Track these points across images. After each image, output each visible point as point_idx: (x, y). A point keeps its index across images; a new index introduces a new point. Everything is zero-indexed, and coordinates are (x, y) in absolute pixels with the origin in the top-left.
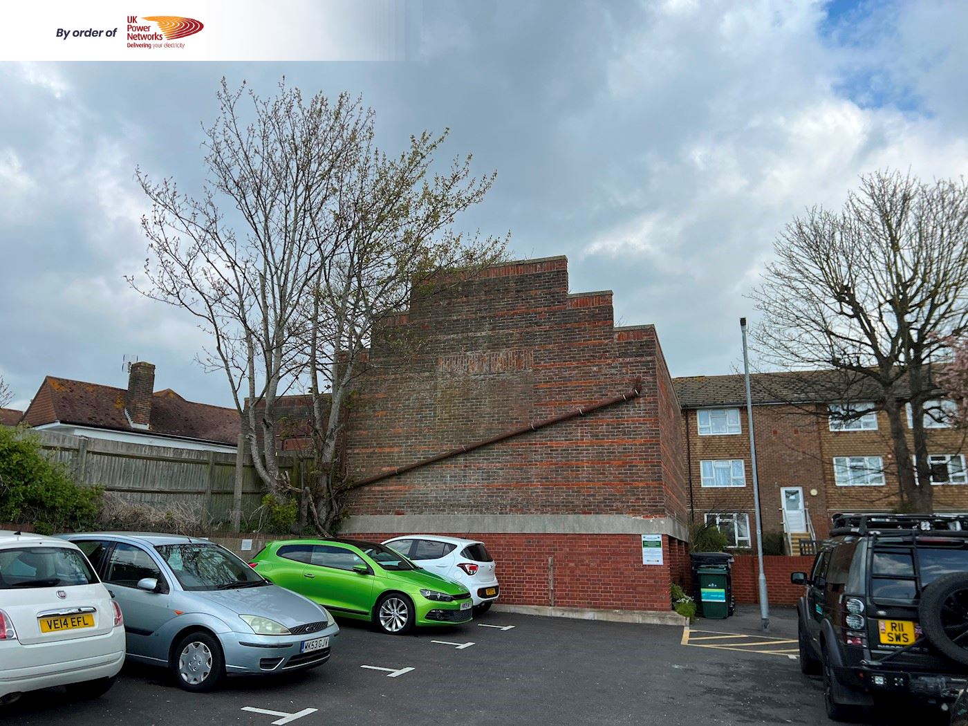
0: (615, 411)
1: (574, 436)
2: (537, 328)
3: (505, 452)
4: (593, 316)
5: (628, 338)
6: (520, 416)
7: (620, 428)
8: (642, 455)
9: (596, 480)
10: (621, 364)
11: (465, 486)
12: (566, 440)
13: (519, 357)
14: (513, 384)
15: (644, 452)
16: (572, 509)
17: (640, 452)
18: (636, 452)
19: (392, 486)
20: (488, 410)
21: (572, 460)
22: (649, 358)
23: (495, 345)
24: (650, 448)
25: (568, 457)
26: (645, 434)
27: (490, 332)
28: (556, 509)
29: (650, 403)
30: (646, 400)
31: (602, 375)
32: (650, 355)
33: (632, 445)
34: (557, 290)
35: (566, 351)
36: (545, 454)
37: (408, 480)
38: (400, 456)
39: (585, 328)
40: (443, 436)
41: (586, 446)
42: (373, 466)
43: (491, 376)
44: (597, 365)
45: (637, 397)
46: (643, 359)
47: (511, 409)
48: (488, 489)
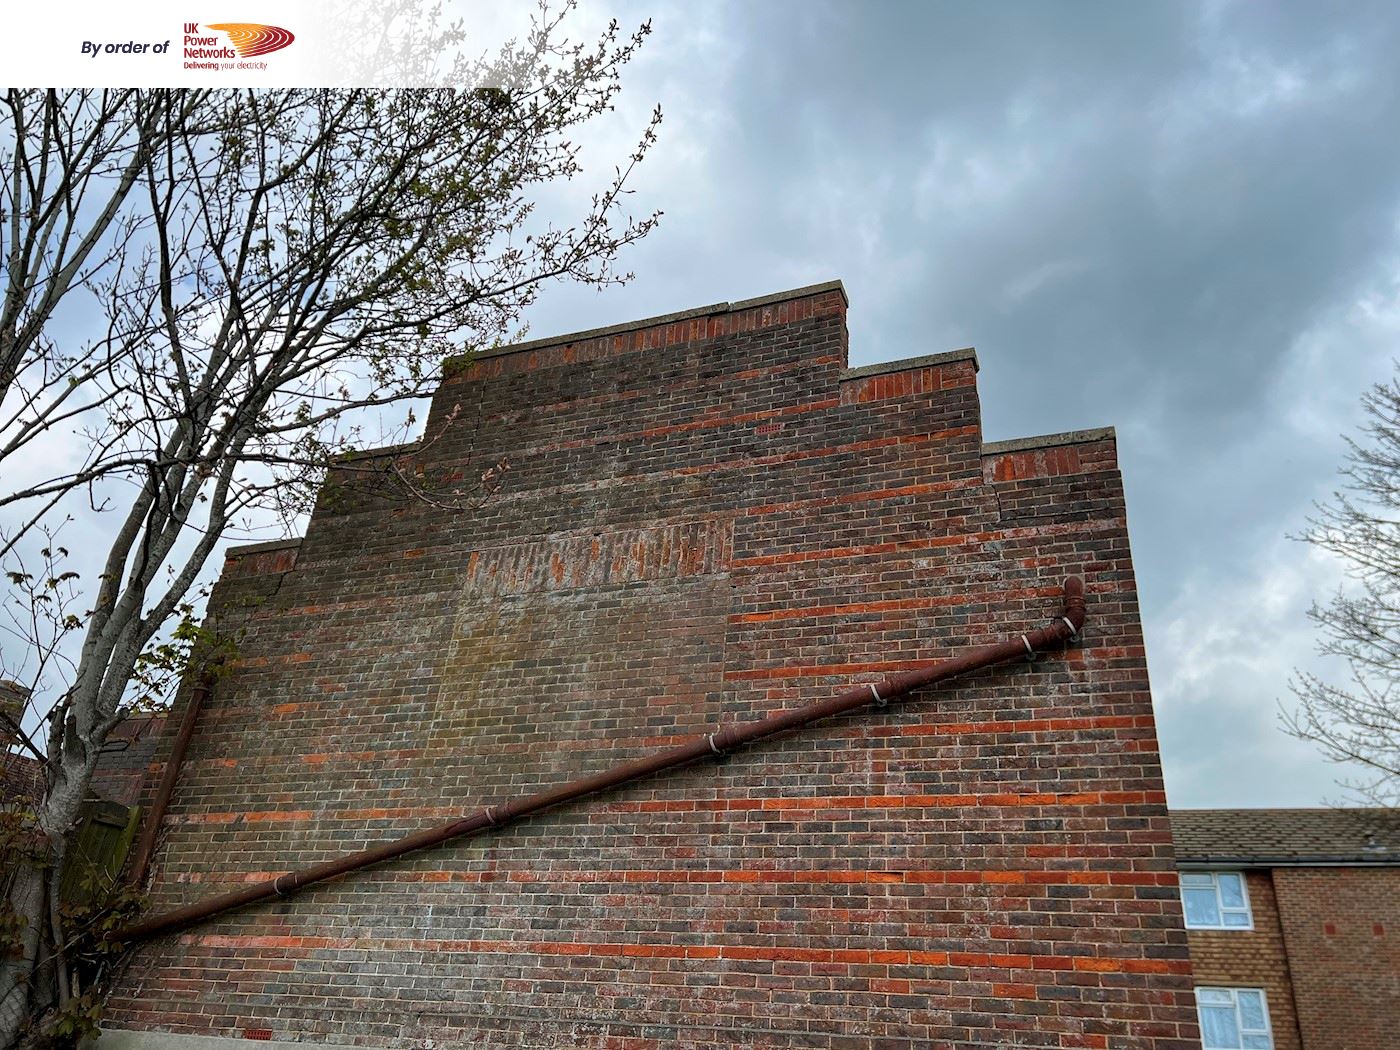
0: (993, 694)
1: (851, 779)
2: (750, 462)
3: (618, 830)
4: (916, 420)
5: (1031, 468)
6: (680, 710)
7: (1012, 751)
8: (1102, 852)
9: (927, 940)
10: (1010, 544)
11: (475, 947)
12: (822, 792)
13: (694, 539)
14: (667, 616)
15: (1109, 838)
17: (1094, 838)
18: (1075, 839)
19: (257, 937)
20: (585, 695)
21: (839, 864)
22: (1105, 525)
23: (628, 511)
24: (1128, 824)
25: (826, 852)
26: (1108, 772)
27: (620, 481)
29: (1117, 664)
30: (1104, 654)
31: (949, 581)
32: (1108, 514)
33: (1060, 813)
34: (813, 362)
35: (833, 518)
36: (751, 840)
37: (311, 918)
39: (894, 451)
40: (438, 776)
41: (892, 815)
42: (223, 868)
43: (608, 595)
44: (932, 553)
45: (1071, 646)
46: (1086, 528)
47: (655, 692)
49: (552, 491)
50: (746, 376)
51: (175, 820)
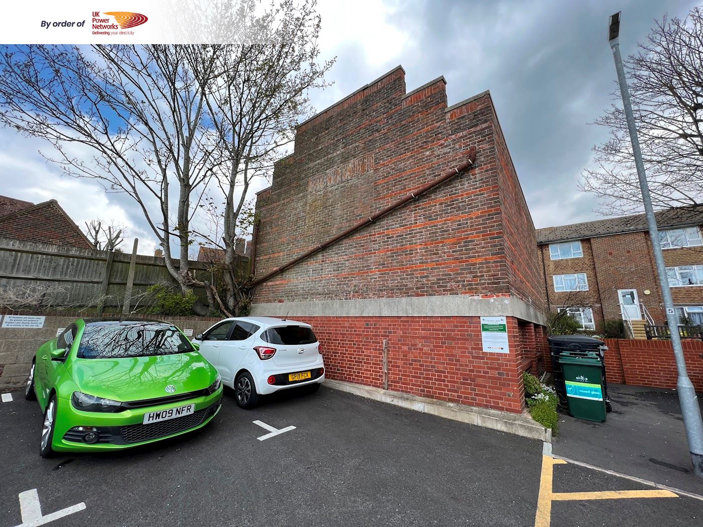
0: (448, 189)
1: (408, 221)
2: (377, 134)
3: (351, 245)
4: (425, 106)
5: (461, 112)
6: (363, 212)
7: (453, 204)
8: (479, 229)
9: (429, 260)
10: (454, 140)
11: (322, 278)
12: (400, 226)
13: (363, 162)
14: (358, 187)
15: (482, 224)
16: (405, 291)
17: (477, 225)
18: (472, 226)
19: (277, 281)
20: (339, 212)
21: (406, 245)
22: (484, 126)
23: (345, 159)
24: (488, 219)
25: (402, 242)
26: (482, 205)
27: (343, 150)
28: (391, 292)
29: (487, 171)
30: (483, 168)
31: (435, 157)
32: (486, 121)
33: (467, 219)
34: (394, 96)
35: (401, 146)
36: (383, 242)
37: (287, 276)
38: (284, 258)
39: (418, 119)
40: (309, 239)
41: (419, 229)
42: (269, 268)
43: (343, 184)
44: (430, 149)
45: (472, 168)
46: (478, 128)
47: (356, 208)
48: (338, 279)
49: (326, 158)
50: (374, 107)
51: (258, 259)
